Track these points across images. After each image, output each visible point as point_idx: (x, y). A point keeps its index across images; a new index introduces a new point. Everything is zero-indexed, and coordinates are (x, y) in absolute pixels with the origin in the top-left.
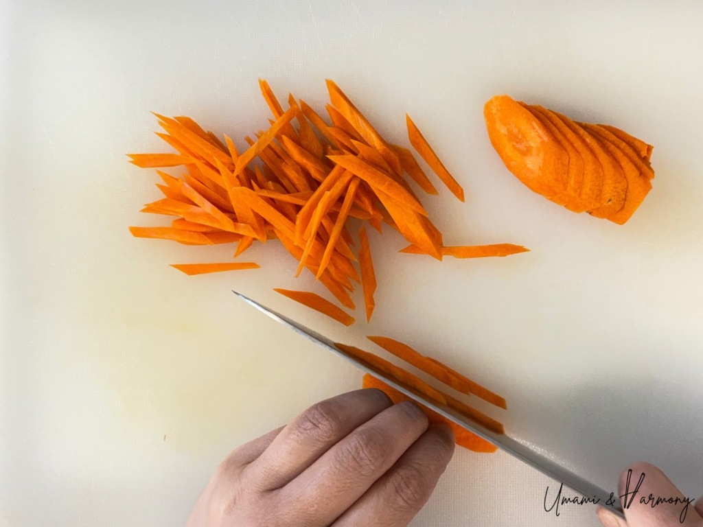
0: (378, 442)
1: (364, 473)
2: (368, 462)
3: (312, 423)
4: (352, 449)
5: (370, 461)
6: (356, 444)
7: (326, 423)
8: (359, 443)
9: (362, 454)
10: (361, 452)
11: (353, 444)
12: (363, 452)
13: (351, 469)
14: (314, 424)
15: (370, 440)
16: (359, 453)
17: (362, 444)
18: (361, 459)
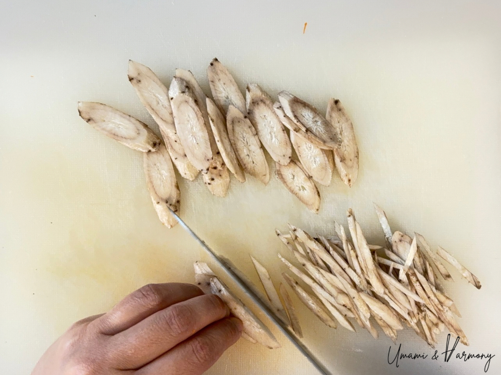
0: (187, 316)
1: (172, 334)
2: (177, 327)
3: (143, 294)
4: (167, 316)
5: (178, 326)
6: (170, 313)
7: (153, 295)
8: (173, 313)
9: (173, 321)
10: (173, 319)
11: (168, 313)
12: (175, 319)
13: (163, 330)
14: (144, 294)
15: (181, 313)
16: (171, 320)
17: (175, 315)
18: (172, 324)
